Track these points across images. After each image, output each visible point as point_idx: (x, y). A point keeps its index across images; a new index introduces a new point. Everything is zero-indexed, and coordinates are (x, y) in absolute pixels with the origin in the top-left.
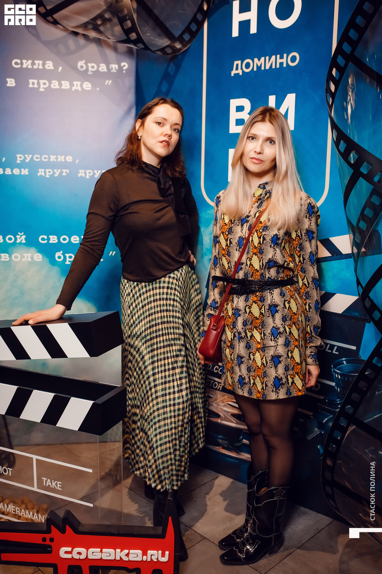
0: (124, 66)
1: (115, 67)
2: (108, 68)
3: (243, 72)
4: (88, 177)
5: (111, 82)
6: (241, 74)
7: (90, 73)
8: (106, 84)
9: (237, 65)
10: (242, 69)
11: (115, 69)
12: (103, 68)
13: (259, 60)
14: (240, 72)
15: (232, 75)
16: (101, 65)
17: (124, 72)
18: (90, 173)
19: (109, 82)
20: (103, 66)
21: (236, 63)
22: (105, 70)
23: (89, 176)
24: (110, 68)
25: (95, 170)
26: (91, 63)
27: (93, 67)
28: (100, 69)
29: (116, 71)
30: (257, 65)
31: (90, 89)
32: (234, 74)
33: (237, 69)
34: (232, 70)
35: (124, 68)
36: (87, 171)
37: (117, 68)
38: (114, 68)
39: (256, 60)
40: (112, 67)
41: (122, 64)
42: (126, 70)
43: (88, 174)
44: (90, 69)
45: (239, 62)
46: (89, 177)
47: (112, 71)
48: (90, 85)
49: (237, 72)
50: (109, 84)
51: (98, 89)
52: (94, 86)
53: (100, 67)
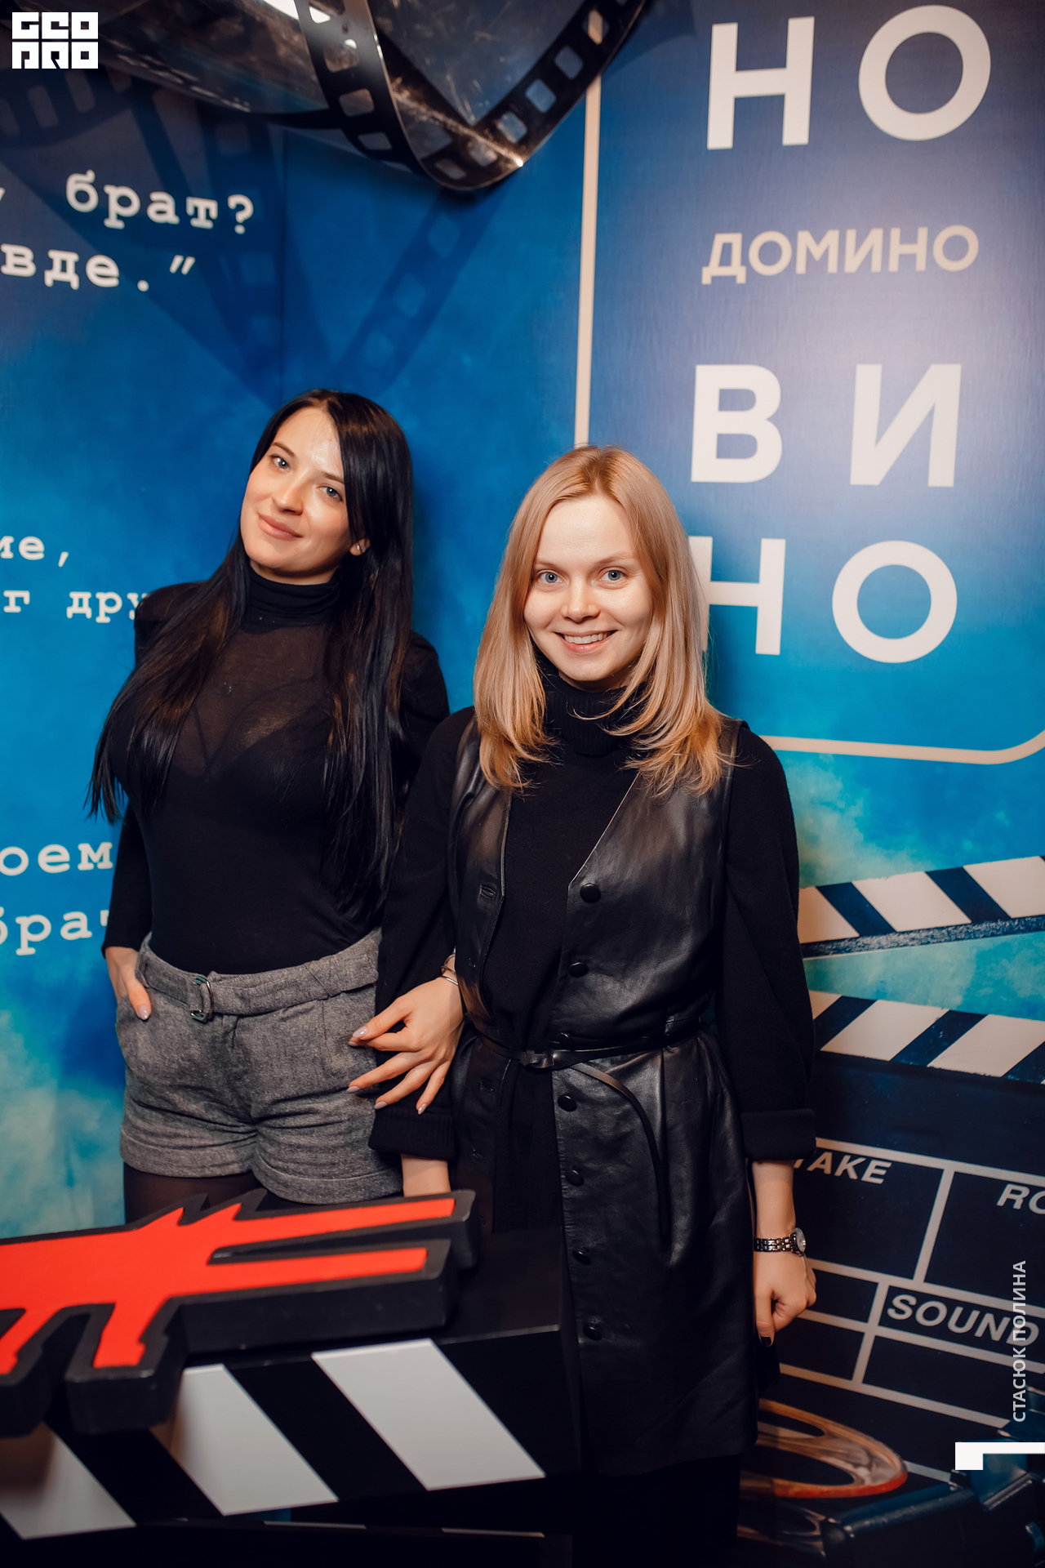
0: (240, 207)
1: (208, 211)
2: (180, 209)
3: (750, 272)
4: (102, 619)
5: (190, 262)
6: (741, 278)
7: (112, 222)
8: (174, 268)
9: (727, 248)
10: (745, 261)
11: (208, 217)
12: (162, 208)
13: (818, 239)
14: (737, 271)
15: (706, 279)
16: (155, 196)
17: (240, 230)
18: (111, 603)
19: (180, 264)
20: (164, 202)
21: (720, 239)
22: (171, 218)
23: (107, 615)
24: (190, 211)
25: (133, 591)
26: (117, 184)
27: (124, 202)
28: (152, 212)
29: (209, 225)
30: (809, 254)
31: (113, 282)
32: (714, 278)
33: (725, 260)
34: (707, 263)
35: (241, 217)
36: (102, 597)
37: (214, 214)
38: (202, 213)
39: (805, 238)
40: (196, 209)
41: (233, 201)
42: (245, 223)
43: (103, 608)
44: (114, 208)
45: (735, 239)
46: (107, 620)
47: (195, 223)
48: (113, 269)
49: (725, 271)
50: (185, 270)
51: (143, 286)
52: (128, 274)
53: (151, 202)
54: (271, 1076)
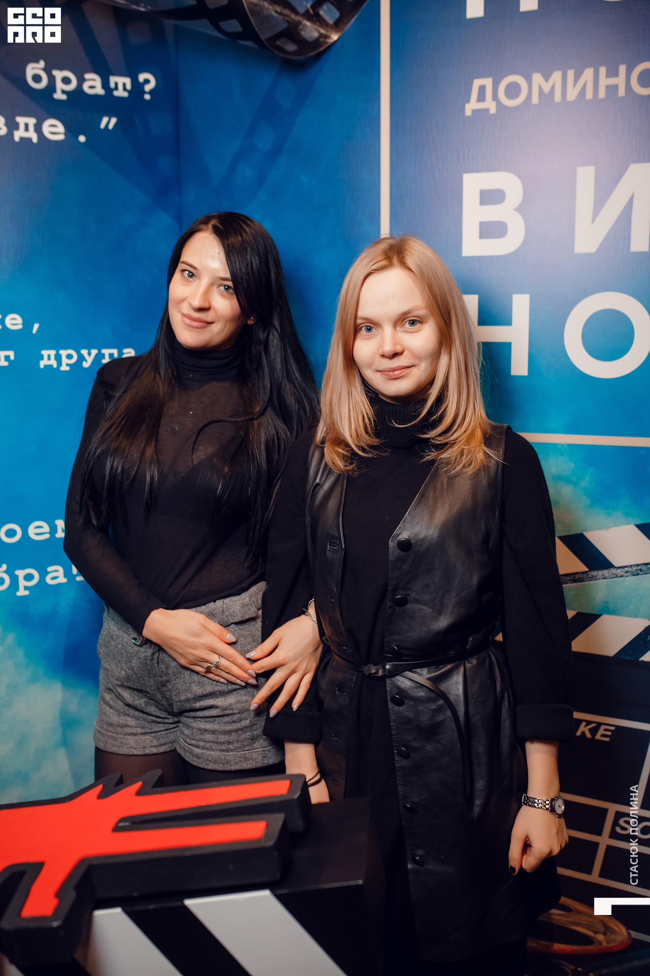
0: (147, 81)
1: (124, 85)
2: (105, 84)
3: (499, 105)
4: (64, 368)
5: (114, 120)
6: (493, 111)
7: (59, 96)
8: (103, 126)
9: (482, 89)
10: (495, 97)
11: (125, 89)
12: (93, 84)
13: (547, 78)
14: (490, 105)
15: (468, 112)
16: (88, 76)
17: (147, 97)
18: (69, 357)
19: (108, 122)
20: (94, 80)
21: (477, 83)
22: (99, 91)
23: (67, 365)
24: (112, 85)
25: (84, 348)
26: (61, 69)
27: (66, 81)
28: (86, 87)
29: (126, 94)
30: (541, 89)
31: (61, 137)
32: (474, 111)
33: (481, 98)
34: (468, 101)
35: (148, 88)
36: (64, 353)
37: (129, 87)
38: (120, 87)
39: (537, 78)
40: (116, 84)
41: (142, 77)
42: (151, 92)
43: (65, 361)
44: (60, 85)
45: (488, 82)
46: (68, 368)
47: (116, 93)
48: (61, 128)
49: (481, 106)
50: (111, 126)
51: (82, 139)
52: (72, 130)
53: (85, 80)
54: (184, 681)
